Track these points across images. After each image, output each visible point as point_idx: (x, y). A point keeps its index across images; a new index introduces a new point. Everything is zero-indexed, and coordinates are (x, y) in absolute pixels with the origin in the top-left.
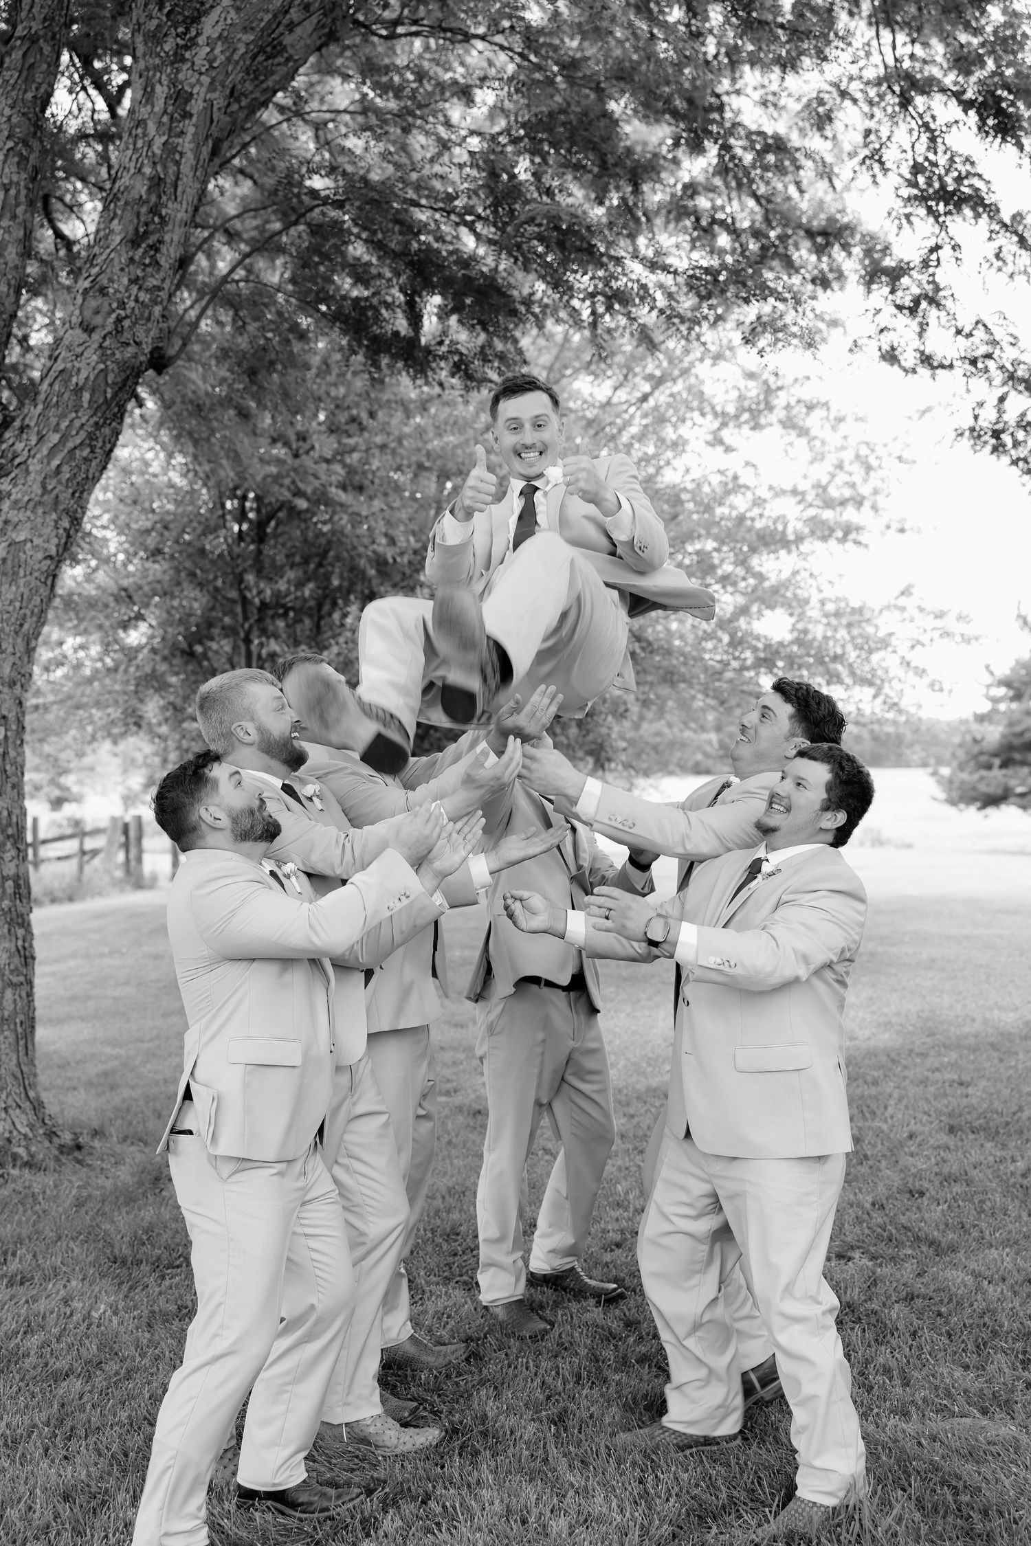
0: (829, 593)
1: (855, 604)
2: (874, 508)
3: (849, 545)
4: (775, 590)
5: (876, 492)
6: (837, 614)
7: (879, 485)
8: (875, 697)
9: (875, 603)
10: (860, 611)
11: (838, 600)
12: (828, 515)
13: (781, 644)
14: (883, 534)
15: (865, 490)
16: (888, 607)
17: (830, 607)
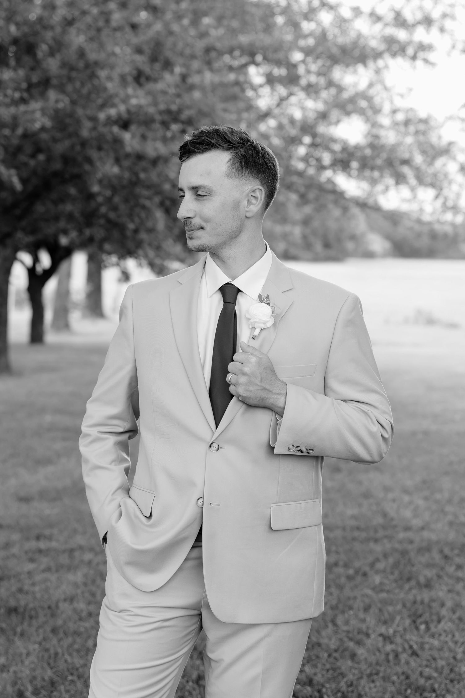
0: (399, 103)
1: (423, 114)
2: (442, 30)
3: (419, 63)
4: (352, 100)
5: (445, 16)
6: (407, 123)
7: (448, 11)
8: (437, 197)
9: (438, 116)
10: (425, 121)
11: (408, 111)
12: (402, 35)
13: (357, 147)
14: (449, 54)
15: (436, 14)
16: (451, 118)
17: (400, 117)
